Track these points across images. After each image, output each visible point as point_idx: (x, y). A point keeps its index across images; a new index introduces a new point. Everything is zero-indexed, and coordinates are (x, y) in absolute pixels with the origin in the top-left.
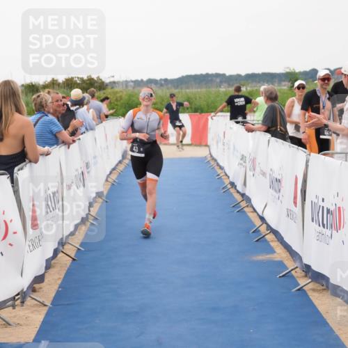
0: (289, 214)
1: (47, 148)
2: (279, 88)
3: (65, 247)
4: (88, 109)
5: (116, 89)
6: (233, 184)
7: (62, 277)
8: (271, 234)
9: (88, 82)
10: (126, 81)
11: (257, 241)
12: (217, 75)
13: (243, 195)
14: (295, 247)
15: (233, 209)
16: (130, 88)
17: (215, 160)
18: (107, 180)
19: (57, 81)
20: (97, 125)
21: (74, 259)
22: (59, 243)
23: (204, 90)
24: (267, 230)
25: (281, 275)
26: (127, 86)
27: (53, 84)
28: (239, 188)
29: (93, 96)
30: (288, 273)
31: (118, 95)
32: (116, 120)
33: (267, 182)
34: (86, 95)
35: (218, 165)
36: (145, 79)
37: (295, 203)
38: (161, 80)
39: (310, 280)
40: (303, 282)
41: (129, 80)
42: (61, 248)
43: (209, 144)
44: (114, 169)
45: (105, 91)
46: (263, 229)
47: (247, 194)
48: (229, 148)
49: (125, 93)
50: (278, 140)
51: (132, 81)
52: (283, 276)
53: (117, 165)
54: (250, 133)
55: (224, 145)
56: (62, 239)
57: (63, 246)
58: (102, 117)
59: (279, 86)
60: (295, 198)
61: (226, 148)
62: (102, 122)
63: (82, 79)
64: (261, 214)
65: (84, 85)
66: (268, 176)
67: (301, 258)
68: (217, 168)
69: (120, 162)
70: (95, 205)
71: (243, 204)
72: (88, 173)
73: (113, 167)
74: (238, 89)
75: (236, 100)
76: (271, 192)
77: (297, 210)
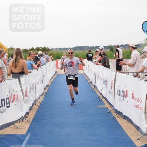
0: (110, 92)
1: (30, 70)
3: (36, 103)
4: (44, 58)
5: (53, 51)
6: (91, 82)
7: (35, 112)
8: (104, 99)
10: (56, 49)
11: (99, 101)
12: (86, 47)
13: (95, 86)
14: (112, 103)
15: (91, 90)
16: (58, 51)
17: (86, 74)
18: (50, 81)
19: (34, 48)
20: (47, 63)
21: (39, 107)
22: (34, 101)
23: (82, 51)
24: (103, 97)
25: (107, 112)
26: (56, 50)
27: (32, 49)
28: (93, 83)
29: (45, 53)
30: (109, 111)
33: (102, 82)
34: (43, 53)
35: (86, 76)
36: (62, 48)
37: (112, 89)
39: (117, 114)
40: (114, 114)
43: (83, 69)
44: (52, 77)
46: (101, 97)
47: (96, 85)
48: (90, 71)
49: (56, 52)
51: (58, 48)
53: (53, 76)
54: (97, 66)
55: (88, 69)
56: (35, 100)
60: (112, 87)
62: (48, 62)
63: (42, 48)
64: (100, 92)
65: (43, 50)
66: (103, 80)
67: (113, 107)
68: (86, 77)
69: (54, 75)
70: (46, 89)
71: (95, 89)
72: (44, 78)
73: (52, 76)
74: (90, 51)
75: (89, 55)
76: (104, 85)
77: (112, 91)
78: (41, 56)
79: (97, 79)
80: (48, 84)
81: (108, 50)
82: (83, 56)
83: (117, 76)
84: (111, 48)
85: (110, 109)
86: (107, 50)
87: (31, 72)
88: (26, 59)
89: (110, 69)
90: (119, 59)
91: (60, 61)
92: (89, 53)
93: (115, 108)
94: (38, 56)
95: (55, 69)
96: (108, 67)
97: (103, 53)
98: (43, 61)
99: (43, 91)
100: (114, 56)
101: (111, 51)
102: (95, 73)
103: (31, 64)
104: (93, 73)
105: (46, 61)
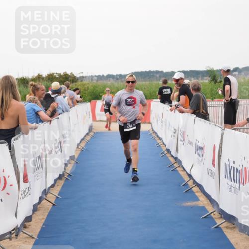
0: (209, 172)
2: (202, 81)
3: (48, 196)
5: (84, 82)
6: (168, 151)
7: (45, 217)
8: (196, 187)
9: (64, 76)
10: (92, 76)
11: (186, 192)
12: (157, 72)
13: (176, 159)
14: (213, 197)
15: (169, 169)
16: (95, 81)
17: (156, 133)
18: (78, 148)
19: (41, 75)
21: (54, 205)
22: (42, 193)
23: (148, 83)
24: (194, 184)
25: (203, 216)
26: (92, 80)
27: (39, 78)
28: (173, 153)
29: (68, 87)
30: (208, 215)
31: (86, 86)
32: (84, 104)
33: (193, 149)
34: (63, 86)
35: (158, 137)
36: (105, 75)
37: (214, 165)
38: (117, 75)
39: (224, 220)
40: (219, 222)
41: (93, 75)
42: (45, 197)
43: (151, 122)
44: (83, 140)
45: (76, 83)
46: (190, 183)
47: (179, 158)
48: (166, 125)
49: (91, 85)
50: (201, 119)
51: (96, 76)
52: (205, 217)
53: (85, 137)
54: (181, 114)
55: (162, 122)
56: (45, 190)
57: (46, 195)
58: (74, 102)
59: (201, 80)
60: (214, 161)
61: (164, 124)
63: (60, 75)
64: (189, 172)
65: (61, 79)
66: (194, 146)
67: (217, 205)
68: (157, 139)
69: (87, 134)
70: (69, 165)
71: (176, 165)
72: (64, 142)
73: (82, 138)
74: (165, 82)
75: (164, 90)
76: (196, 156)
77: (215, 170)
78: (58, 92)
79: (180, 143)
80: (73, 154)
81: (206, 80)
82: (150, 94)
83: (224, 136)
84: (212, 75)
85: (210, 209)
86: (202, 79)
87: (36, 129)
88: (24, 99)
89: (209, 120)
90: (231, 98)
91: (99, 104)
92: (165, 85)
93: (221, 207)
94: (50, 92)
95: (90, 121)
96: (205, 116)
97: (195, 86)
98: (62, 104)
99: (63, 170)
100: (220, 92)
101: (213, 82)
102: (175, 130)
103: (34, 110)
104: (172, 130)
105: (69, 104)
